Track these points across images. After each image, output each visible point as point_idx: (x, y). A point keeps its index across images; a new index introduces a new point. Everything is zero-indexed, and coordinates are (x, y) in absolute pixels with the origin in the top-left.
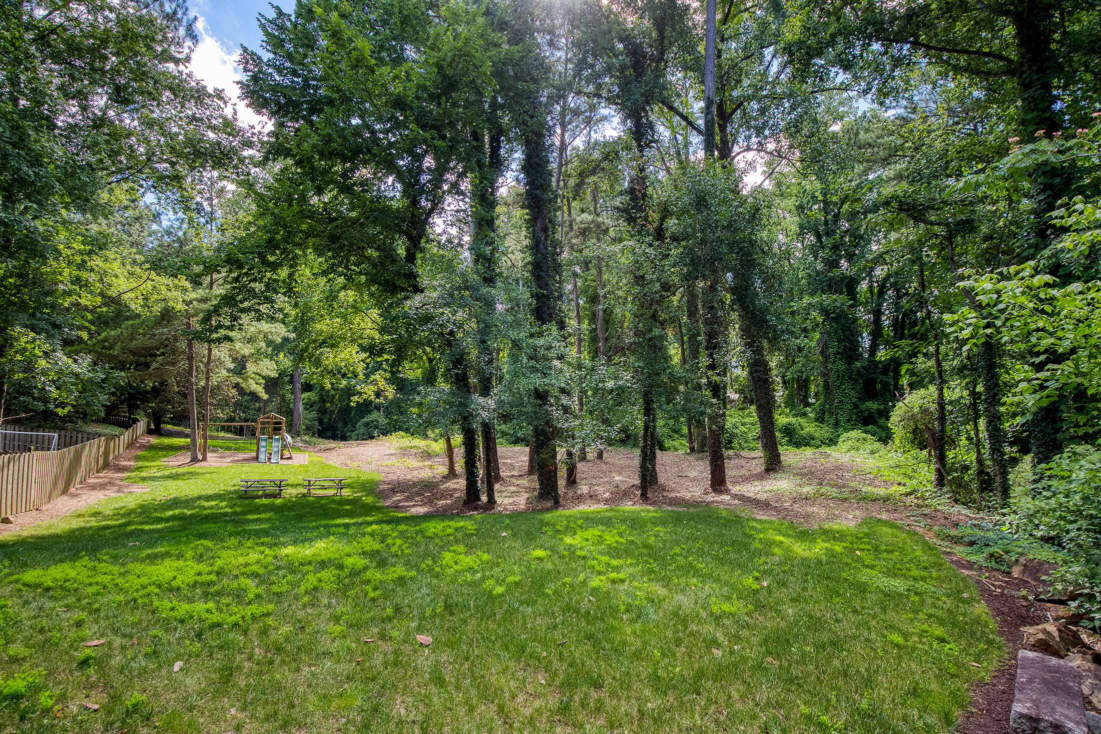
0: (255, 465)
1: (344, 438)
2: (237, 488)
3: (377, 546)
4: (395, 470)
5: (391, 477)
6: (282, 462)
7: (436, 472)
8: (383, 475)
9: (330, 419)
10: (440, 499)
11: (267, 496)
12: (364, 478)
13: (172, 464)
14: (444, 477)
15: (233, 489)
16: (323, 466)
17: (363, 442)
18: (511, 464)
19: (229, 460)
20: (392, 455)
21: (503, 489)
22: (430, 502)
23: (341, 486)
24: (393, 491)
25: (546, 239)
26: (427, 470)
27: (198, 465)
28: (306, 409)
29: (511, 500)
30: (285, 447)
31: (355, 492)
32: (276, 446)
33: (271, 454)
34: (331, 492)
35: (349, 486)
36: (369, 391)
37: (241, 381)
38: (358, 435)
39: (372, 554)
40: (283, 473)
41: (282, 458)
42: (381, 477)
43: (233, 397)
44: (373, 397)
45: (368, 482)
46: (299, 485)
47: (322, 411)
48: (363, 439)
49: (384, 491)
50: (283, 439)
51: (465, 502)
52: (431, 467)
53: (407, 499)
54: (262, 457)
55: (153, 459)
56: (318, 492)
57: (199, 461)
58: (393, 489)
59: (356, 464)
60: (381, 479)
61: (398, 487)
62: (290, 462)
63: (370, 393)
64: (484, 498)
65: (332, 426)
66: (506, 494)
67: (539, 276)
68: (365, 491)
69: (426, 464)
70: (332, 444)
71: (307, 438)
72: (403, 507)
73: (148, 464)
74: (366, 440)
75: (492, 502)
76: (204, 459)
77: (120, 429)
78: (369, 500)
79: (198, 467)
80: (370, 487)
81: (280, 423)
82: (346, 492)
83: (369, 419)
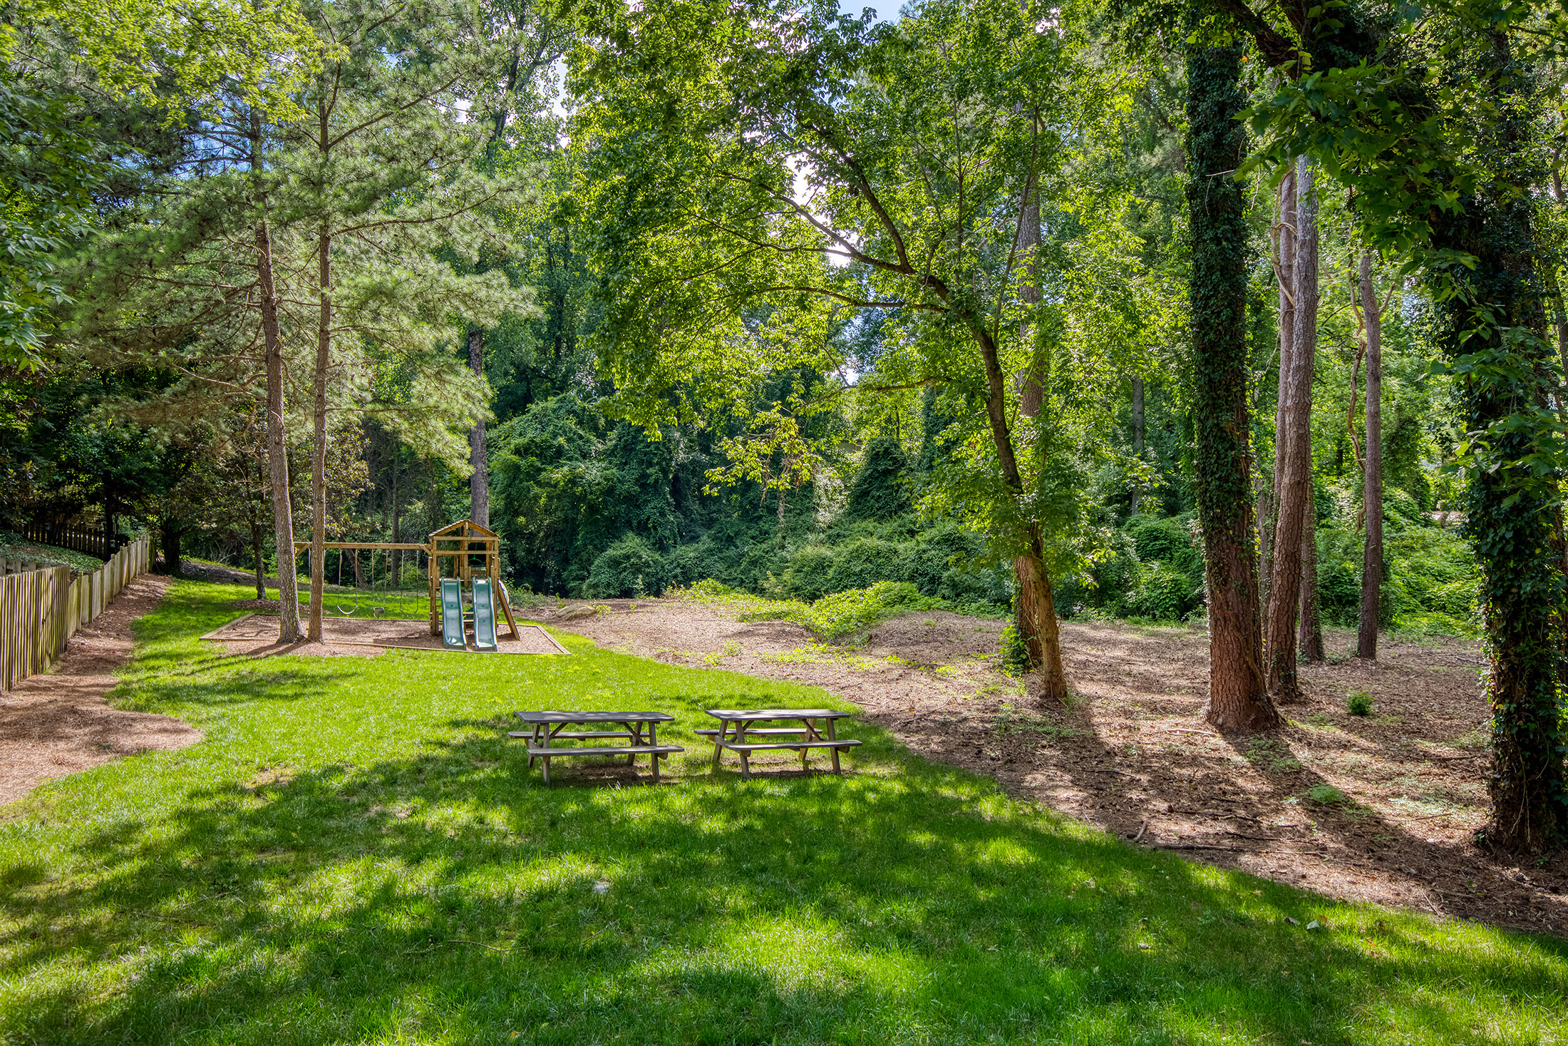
0: (443, 653)
6: (503, 647)
13: (232, 647)
19: (369, 638)
27: (302, 652)
32: (482, 604)
33: (471, 626)
41: (498, 637)
44: (758, 474)
50: (496, 587)
54: (452, 632)
57: (301, 641)
59: (701, 656)
62: (517, 646)
63: (752, 460)
73: (168, 648)
76: (315, 637)
77: (90, 560)
79: (302, 659)
83: (619, 552)
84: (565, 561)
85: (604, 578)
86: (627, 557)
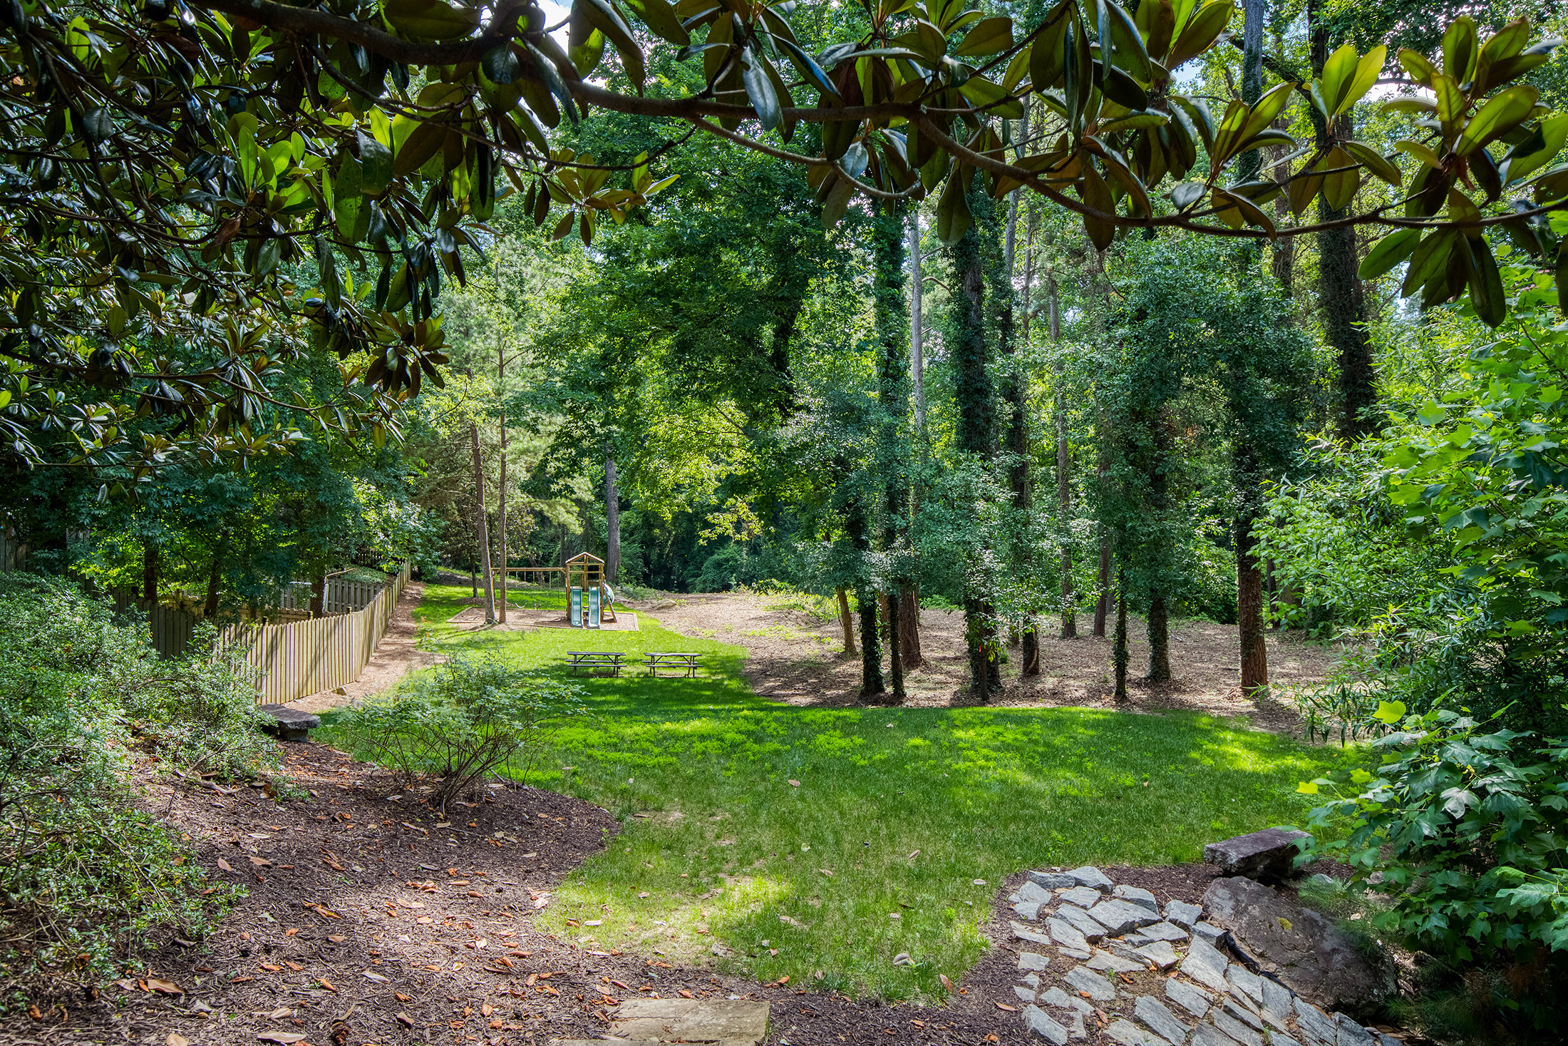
0: (568, 629)
1: (683, 588)
2: (559, 662)
3: (752, 728)
4: (764, 643)
5: (761, 654)
6: (603, 626)
7: (826, 647)
8: (749, 650)
9: (660, 556)
10: (830, 688)
11: (601, 674)
12: (722, 653)
13: (462, 626)
14: (838, 657)
15: (554, 663)
16: (662, 634)
17: (715, 595)
18: (947, 640)
19: (532, 621)
20: (761, 618)
21: (924, 677)
22: (815, 690)
23: (693, 664)
24: (765, 674)
25: (979, 303)
26: (813, 644)
27: (500, 628)
28: (623, 539)
29: (931, 694)
30: (605, 602)
31: (714, 674)
32: (593, 602)
33: (587, 614)
34: (681, 672)
35: (703, 665)
36: (724, 522)
37: (545, 508)
38: (705, 582)
39: (749, 734)
40: (610, 643)
41: (602, 621)
42: (745, 653)
43: (528, 527)
44: (731, 532)
45: (728, 659)
46: (636, 661)
47: (649, 542)
48: (713, 591)
49: (751, 673)
50: (603, 592)
51: (862, 693)
52: (819, 640)
53: (785, 686)
54: (576, 618)
55: (435, 618)
56: (663, 671)
57: (497, 622)
58: (764, 672)
59: (708, 632)
60: (747, 656)
61: (771, 668)
62: (613, 626)
63: (727, 524)
64: (889, 690)
65: (664, 567)
66: (925, 685)
67: (968, 361)
68: (726, 672)
69: (813, 634)
70: (669, 598)
71: (629, 587)
72: (778, 696)
73: (434, 626)
74: (719, 591)
75: (899, 695)
76: (502, 620)
78: (734, 684)
79: (501, 632)
80: (731, 667)
81: (597, 568)
82: (701, 673)
83: (723, 556)
84: (685, 563)
85: (710, 576)
86: (727, 560)
